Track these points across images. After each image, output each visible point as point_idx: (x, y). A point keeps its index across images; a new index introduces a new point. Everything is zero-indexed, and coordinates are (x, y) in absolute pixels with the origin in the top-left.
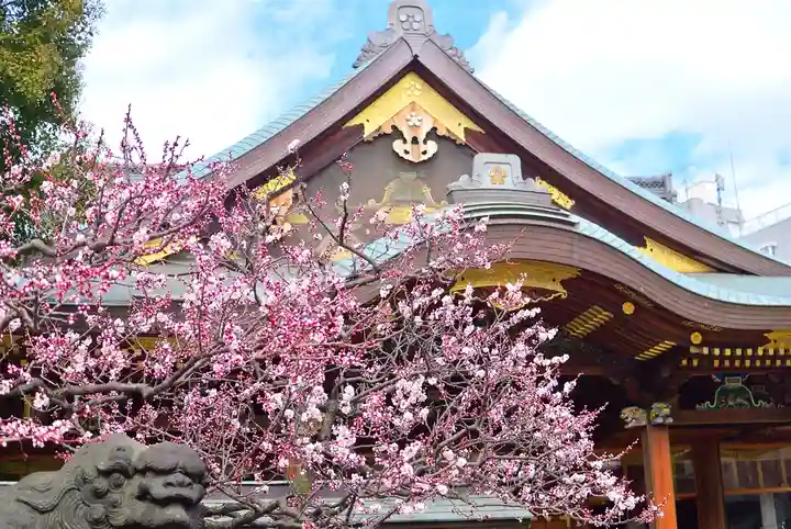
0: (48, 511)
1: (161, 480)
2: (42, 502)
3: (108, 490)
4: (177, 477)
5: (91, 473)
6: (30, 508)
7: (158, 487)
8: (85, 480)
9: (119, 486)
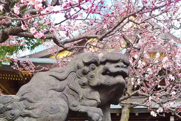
0: (63, 80)
1: (114, 65)
2: (60, 76)
3: (89, 71)
4: (120, 64)
5: (81, 64)
6: (55, 78)
7: (112, 68)
8: (78, 68)
9: (93, 69)
